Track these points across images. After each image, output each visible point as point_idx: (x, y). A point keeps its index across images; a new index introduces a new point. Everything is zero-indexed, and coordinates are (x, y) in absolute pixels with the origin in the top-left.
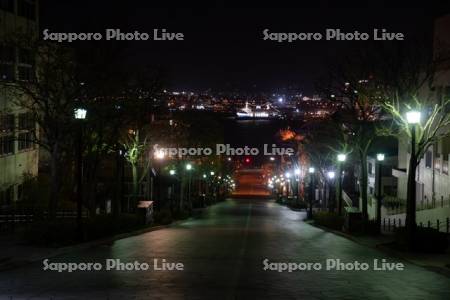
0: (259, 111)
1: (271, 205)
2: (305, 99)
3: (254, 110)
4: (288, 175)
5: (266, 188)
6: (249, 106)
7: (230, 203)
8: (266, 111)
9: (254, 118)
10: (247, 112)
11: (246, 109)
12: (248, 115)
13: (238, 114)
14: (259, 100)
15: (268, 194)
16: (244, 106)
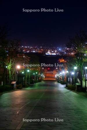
0: (53, 53)
1: (56, 83)
2: (68, 49)
3: (51, 52)
4: (61, 73)
5: (54, 78)
6: (50, 51)
7: (43, 82)
8: (55, 53)
9: (51, 55)
10: (49, 53)
11: (49, 52)
12: (49, 54)
13: (46, 54)
14: (53, 49)
15: (55, 79)
16: (48, 51)
